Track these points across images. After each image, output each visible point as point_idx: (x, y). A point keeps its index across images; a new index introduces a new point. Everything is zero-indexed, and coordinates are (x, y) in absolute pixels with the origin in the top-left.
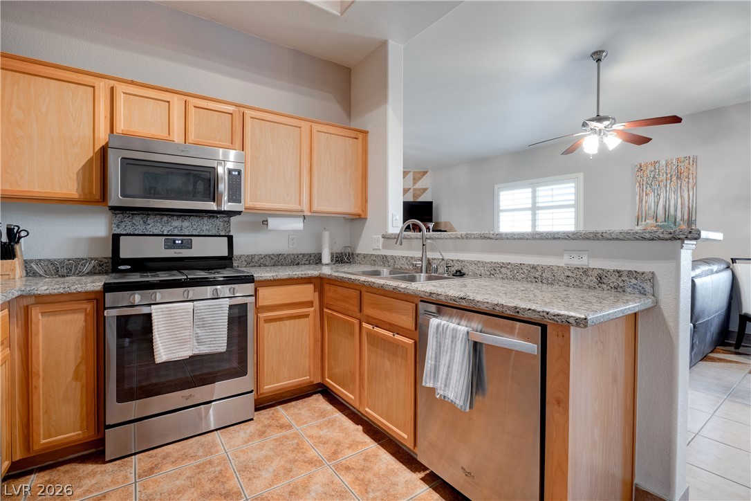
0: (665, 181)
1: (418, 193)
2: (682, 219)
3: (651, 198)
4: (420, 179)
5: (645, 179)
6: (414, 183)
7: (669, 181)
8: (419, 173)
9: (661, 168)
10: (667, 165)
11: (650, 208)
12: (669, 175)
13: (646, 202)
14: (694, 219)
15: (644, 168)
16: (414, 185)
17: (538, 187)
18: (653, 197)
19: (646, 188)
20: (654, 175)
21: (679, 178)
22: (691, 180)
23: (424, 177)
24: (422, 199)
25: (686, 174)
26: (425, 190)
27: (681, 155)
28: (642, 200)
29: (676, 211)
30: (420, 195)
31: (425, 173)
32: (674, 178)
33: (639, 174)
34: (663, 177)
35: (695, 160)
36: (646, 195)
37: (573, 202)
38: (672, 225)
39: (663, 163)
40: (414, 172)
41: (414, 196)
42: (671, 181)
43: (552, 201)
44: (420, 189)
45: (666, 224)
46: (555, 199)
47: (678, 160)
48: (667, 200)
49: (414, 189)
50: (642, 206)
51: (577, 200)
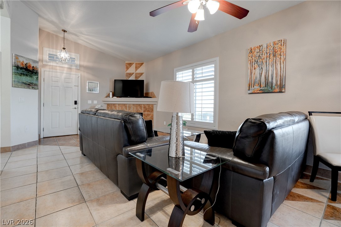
0: (266, 59)
1: (138, 75)
2: (276, 84)
3: (257, 71)
4: (139, 67)
5: (254, 58)
6: (136, 70)
7: (268, 59)
8: (139, 64)
9: (263, 50)
10: (267, 47)
11: (256, 78)
12: (268, 54)
13: (254, 74)
14: (284, 84)
15: (253, 51)
16: (136, 71)
17: (195, 68)
18: (258, 70)
19: (255, 64)
20: (259, 55)
21: (274, 56)
22: (282, 57)
23: (142, 66)
24: (140, 79)
25: (279, 52)
26: (142, 74)
27: (276, 40)
28: (252, 72)
29: (272, 79)
30: (139, 77)
31: (142, 64)
32: (272, 56)
33: (250, 55)
34: (264, 56)
35: (285, 42)
36: (255, 69)
37: (213, 77)
38: (270, 89)
39: (265, 46)
40: (136, 64)
41: (136, 77)
42: (270, 58)
43: (202, 77)
44: (139, 74)
45: (266, 88)
46: (204, 75)
47: (275, 43)
48: (267, 71)
49: (136, 74)
50: (252, 77)
51: (215, 75)
